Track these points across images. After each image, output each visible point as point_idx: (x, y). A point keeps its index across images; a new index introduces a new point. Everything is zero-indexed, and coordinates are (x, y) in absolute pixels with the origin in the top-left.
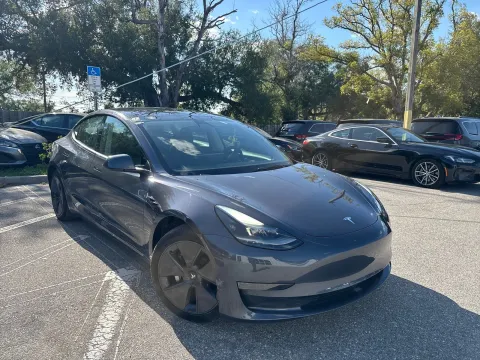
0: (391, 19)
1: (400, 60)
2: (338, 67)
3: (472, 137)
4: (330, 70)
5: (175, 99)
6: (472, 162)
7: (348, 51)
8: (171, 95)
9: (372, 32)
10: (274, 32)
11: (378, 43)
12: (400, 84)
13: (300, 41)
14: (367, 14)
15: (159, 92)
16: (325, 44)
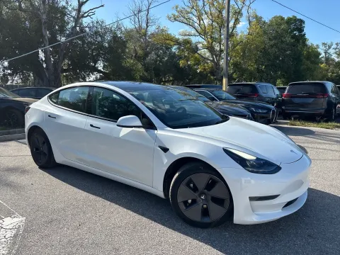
0: (211, 17)
1: (218, 45)
2: (179, 48)
3: (264, 95)
4: (173, 50)
5: (59, 71)
6: (265, 112)
7: (184, 38)
8: (56, 69)
9: (200, 25)
10: (133, 23)
11: (203, 33)
12: (218, 61)
13: (152, 30)
14: (195, 13)
15: (45, 66)
16: (169, 32)
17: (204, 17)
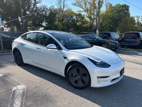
0: (90, 4)
1: (93, 16)
2: (76, 17)
4: (74, 18)
5: (27, 26)
6: (115, 44)
7: (79, 13)
8: (26, 25)
9: (85, 7)
10: (58, 6)
11: (87, 11)
12: (93, 23)
13: (65, 9)
14: (84, 2)
15: (21, 24)
16: (72, 10)
17: (87, 4)
